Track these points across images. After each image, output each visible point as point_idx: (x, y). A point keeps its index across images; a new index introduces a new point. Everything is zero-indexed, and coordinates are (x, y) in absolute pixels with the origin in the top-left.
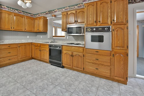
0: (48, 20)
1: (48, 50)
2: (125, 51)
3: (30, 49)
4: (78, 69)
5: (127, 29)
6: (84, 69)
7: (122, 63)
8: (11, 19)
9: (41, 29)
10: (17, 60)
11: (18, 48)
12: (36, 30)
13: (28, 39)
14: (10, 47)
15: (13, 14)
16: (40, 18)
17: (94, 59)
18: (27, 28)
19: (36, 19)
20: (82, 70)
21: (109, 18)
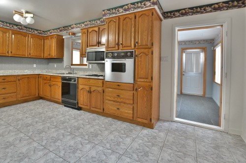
0: (65, 40)
1: (60, 84)
2: (149, 84)
3: (37, 84)
4: (97, 110)
5: (152, 54)
6: (104, 110)
7: (145, 99)
8: (8, 39)
9: (54, 53)
10: (15, 99)
11: (18, 82)
12: (46, 55)
13: (35, 69)
14: (5, 80)
15: (10, 32)
16: (52, 37)
17: (115, 95)
18: (33, 52)
19: (47, 37)
20: (102, 111)
21: (133, 40)
